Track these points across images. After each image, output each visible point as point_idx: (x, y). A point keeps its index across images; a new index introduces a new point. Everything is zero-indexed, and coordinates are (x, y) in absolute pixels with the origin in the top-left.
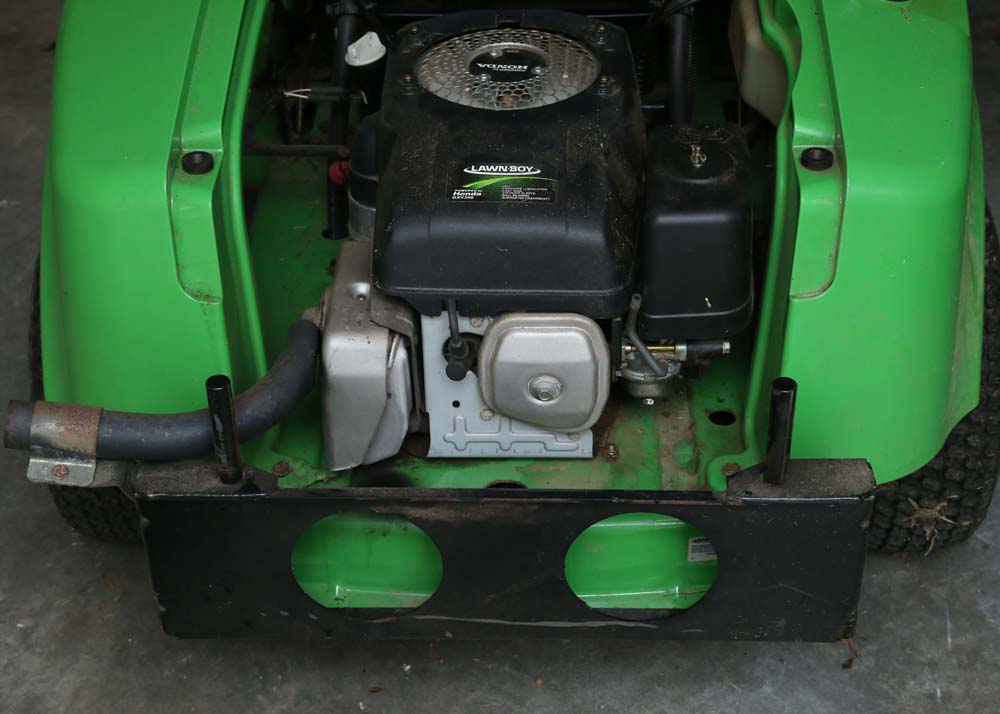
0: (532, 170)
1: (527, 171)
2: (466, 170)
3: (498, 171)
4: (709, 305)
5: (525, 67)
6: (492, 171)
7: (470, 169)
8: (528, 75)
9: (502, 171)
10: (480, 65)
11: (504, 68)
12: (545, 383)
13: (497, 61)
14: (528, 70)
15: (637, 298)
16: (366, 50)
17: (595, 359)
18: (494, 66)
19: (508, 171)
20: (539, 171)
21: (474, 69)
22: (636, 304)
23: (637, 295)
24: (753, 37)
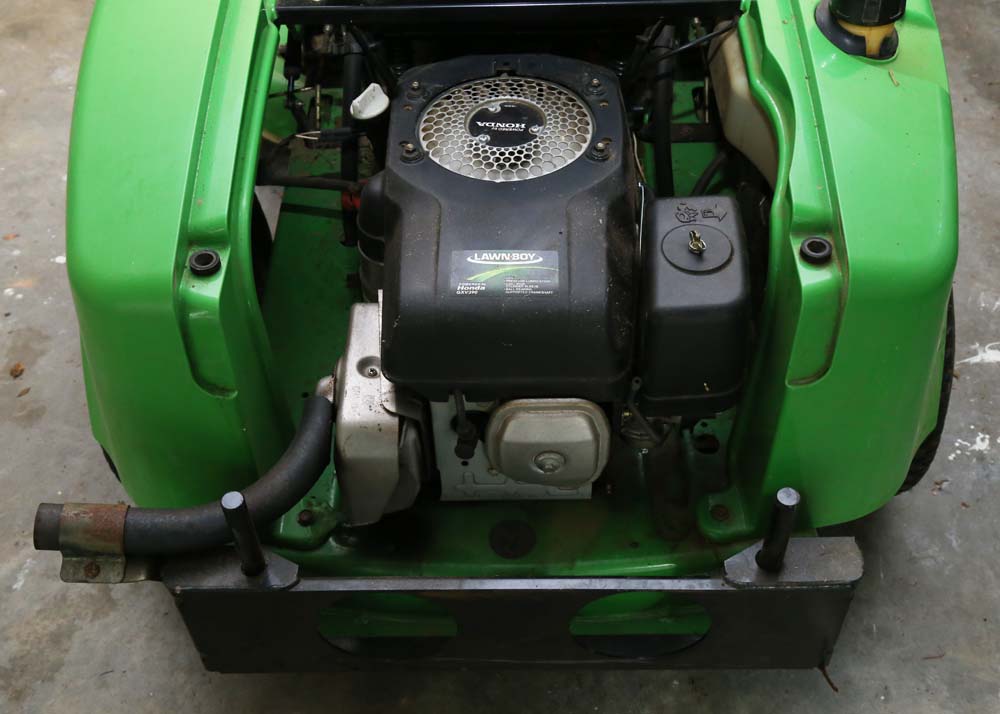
0: (535, 258)
1: (529, 259)
2: (469, 259)
3: (500, 260)
4: (707, 389)
5: (523, 126)
6: (495, 260)
7: (473, 258)
8: (526, 137)
9: (505, 260)
10: (479, 123)
11: (503, 126)
12: (551, 459)
13: (496, 118)
14: (527, 128)
15: (637, 382)
16: (372, 103)
18: (493, 124)
19: (511, 260)
20: (541, 259)
21: (475, 130)
22: (636, 387)
23: (636, 378)
24: (738, 82)
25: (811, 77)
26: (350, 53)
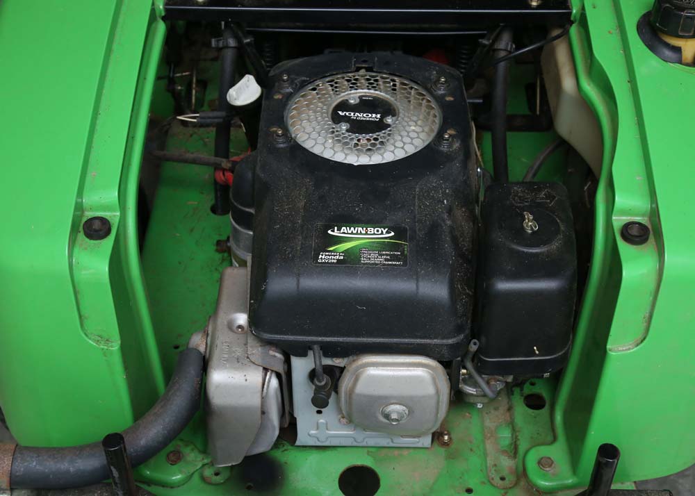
0: (387, 232)
1: (382, 233)
2: (329, 232)
3: (357, 234)
4: (537, 352)
5: (379, 116)
6: (352, 233)
7: (333, 231)
8: (380, 126)
9: (361, 233)
10: (340, 113)
11: (361, 116)
12: (395, 409)
13: (355, 108)
14: (381, 119)
15: (475, 344)
16: (246, 92)
17: (437, 392)
18: (352, 114)
19: (366, 234)
20: (392, 234)
21: (336, 119)
22: (473, 348)
23: (476, 341)
24: (568, 84)
25: (632, 81)
26: (227, 47)
